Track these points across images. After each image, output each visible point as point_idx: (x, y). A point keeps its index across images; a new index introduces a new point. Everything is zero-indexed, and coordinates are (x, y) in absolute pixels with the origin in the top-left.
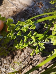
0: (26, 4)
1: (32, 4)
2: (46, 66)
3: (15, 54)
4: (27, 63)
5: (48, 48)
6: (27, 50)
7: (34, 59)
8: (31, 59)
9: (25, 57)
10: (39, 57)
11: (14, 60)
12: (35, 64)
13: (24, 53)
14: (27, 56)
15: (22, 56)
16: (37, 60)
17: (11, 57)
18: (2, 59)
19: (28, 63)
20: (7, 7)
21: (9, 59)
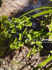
0: (23, 6)
1: (28, 5)
3: (13, 54)
4: (25, 63)
6: (25, 50)
7: (32, 59)
9: (23, 57)
10: (37, 56)
11: (13, 60)
13: (22, 53)
14: (25, 55)
15: (21, 56)
16: (36, 60)
18: (1, 60)
19: (27, 63)
20: (6, 10)
21: (8, 59)
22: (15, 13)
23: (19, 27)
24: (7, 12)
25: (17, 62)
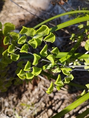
0: (40, 8)
2: (77, 110)
3: (22, 90)
4: (43, 105)
5: (79, 77)
6: (43, 83)
7: (55, 98)
8: (51, 99)
9: (39, 95)
10: (63, 94)
11: (22, 100)
12: (57, 106)
13: (38, 89)
14: (44, 92)
15: (35, 94)
16: (61, 100)
17: (16, 96)
18: (2, 99)
19: (46, 104)
21: (13, 99)
22: (27, 20)
23: (33, 42)
24: (12, 19)
25: (29, 103)
